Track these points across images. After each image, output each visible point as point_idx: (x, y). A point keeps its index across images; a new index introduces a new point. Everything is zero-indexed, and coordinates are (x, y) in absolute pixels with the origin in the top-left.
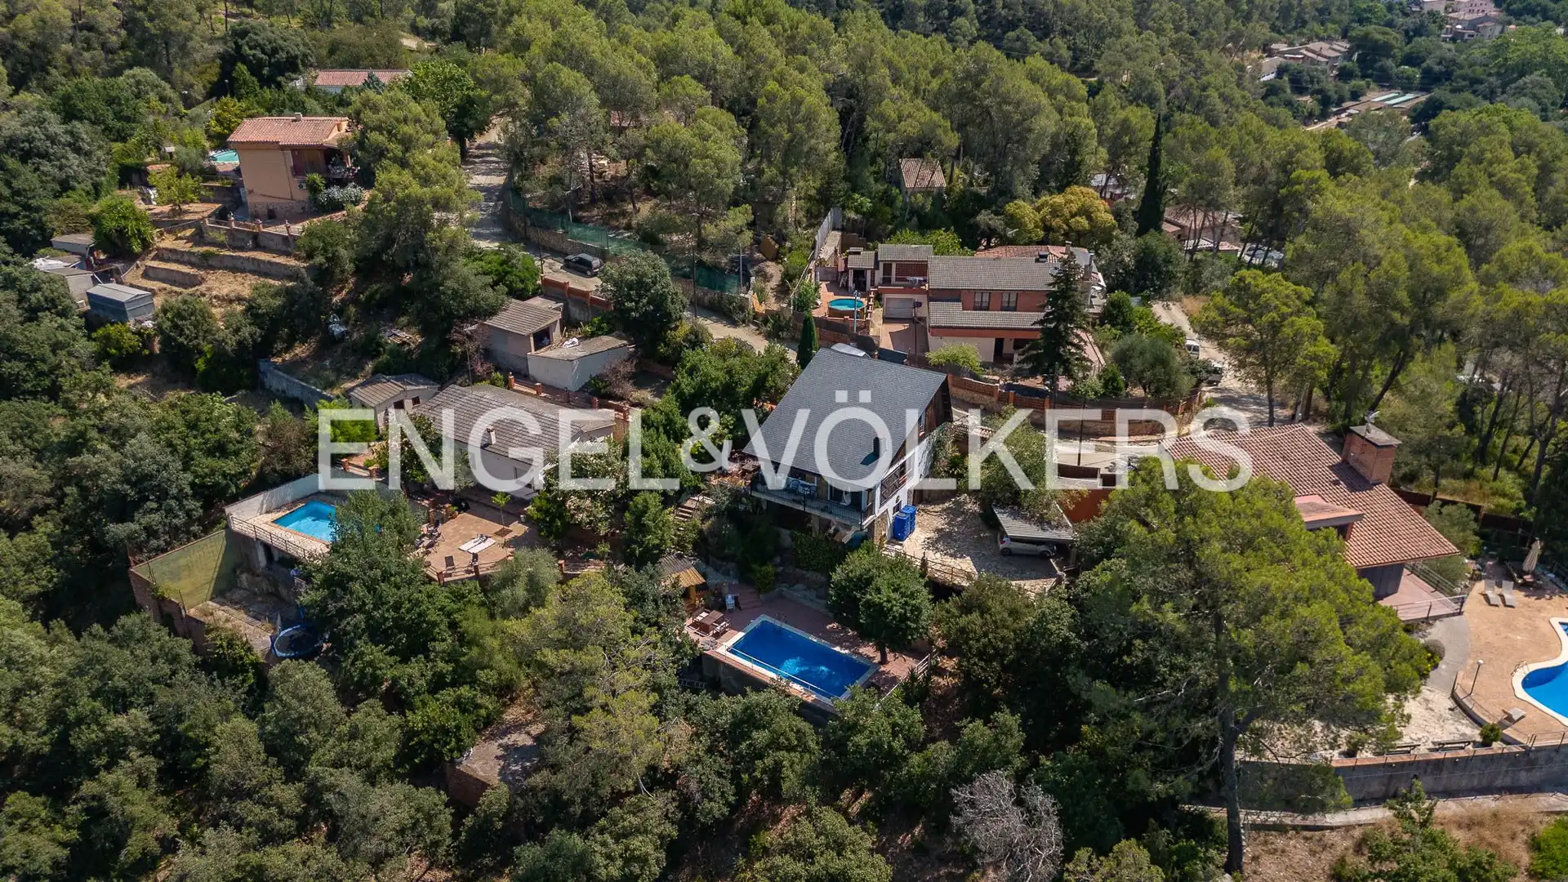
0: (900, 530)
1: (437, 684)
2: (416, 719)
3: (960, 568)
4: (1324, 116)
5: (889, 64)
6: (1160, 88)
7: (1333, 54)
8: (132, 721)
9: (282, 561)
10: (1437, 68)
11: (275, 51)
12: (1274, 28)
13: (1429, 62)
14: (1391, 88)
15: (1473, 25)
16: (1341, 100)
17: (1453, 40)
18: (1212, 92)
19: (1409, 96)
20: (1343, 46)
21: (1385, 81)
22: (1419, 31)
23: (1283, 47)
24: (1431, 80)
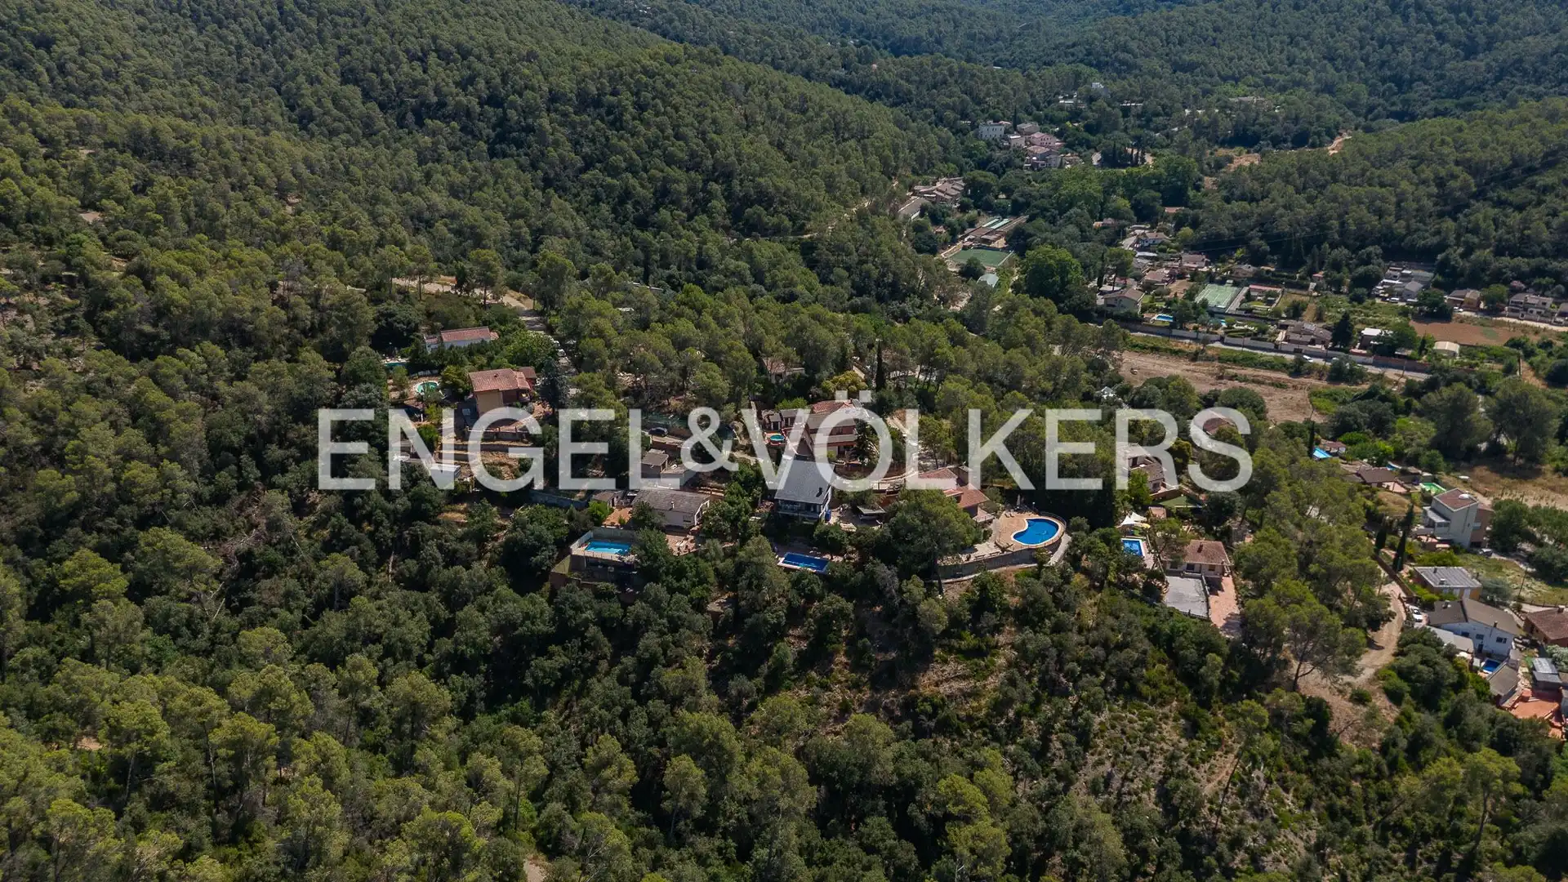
0: (828, 517)
1: (694, 585)
2: (694, 595)
3: (850, 527)
4: (954, 242)
5: (762, 324)
6: (852, 247)
7: (954, 193)
8: (589, 614)
9: (594, 563)
10: (1021, 200)
11: (409, 323)
12: (915, 172)
13: (1015, 195)
14: (994, 214)
15: (1043, 157)
16: (963, 229)
17: (1032, 168)
18: (884, 248)
19: (1006, 221)
20: (960, 184)
21: (991, 210)
22: (1009, 164)
23: (922, 189)
24: (1016, 211)
